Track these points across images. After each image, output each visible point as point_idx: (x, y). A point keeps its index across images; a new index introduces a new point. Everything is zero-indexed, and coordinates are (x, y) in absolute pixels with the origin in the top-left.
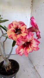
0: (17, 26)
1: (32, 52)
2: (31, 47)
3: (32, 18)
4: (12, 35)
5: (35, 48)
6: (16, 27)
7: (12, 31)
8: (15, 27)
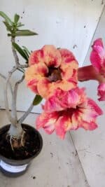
0: (53, 60)
1: (76, 129)
2: (77, 119)
3: (97, 44)
4: (37, 82)
5: (86, 122)
6: (50, 63)
7: (38, 70)
8: (48, 63)
